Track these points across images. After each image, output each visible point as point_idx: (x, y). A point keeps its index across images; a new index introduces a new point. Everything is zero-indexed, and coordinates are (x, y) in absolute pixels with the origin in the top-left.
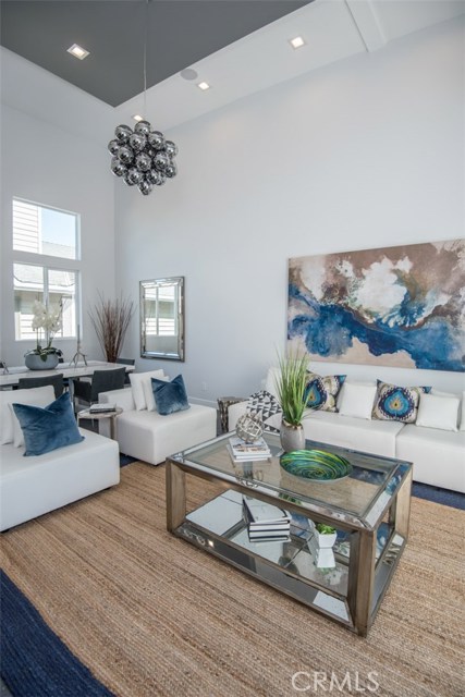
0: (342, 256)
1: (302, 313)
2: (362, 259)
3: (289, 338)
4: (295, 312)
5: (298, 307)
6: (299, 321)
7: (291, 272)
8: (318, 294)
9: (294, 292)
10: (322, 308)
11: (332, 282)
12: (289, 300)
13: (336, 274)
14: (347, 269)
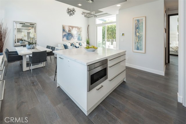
0: (70, 26)
1: (65, 34)
2: (73, 27)
3: (63, 38)
4: (64, 34)
5: (65, 33)
6: (65, 35)
7: (63, 27)
8: (68, 31)
9: (64, 30)
10: (68, 33)
11: (69, 30)
12: (63, 32)
13: (70, 29)
14: (71, 28)
